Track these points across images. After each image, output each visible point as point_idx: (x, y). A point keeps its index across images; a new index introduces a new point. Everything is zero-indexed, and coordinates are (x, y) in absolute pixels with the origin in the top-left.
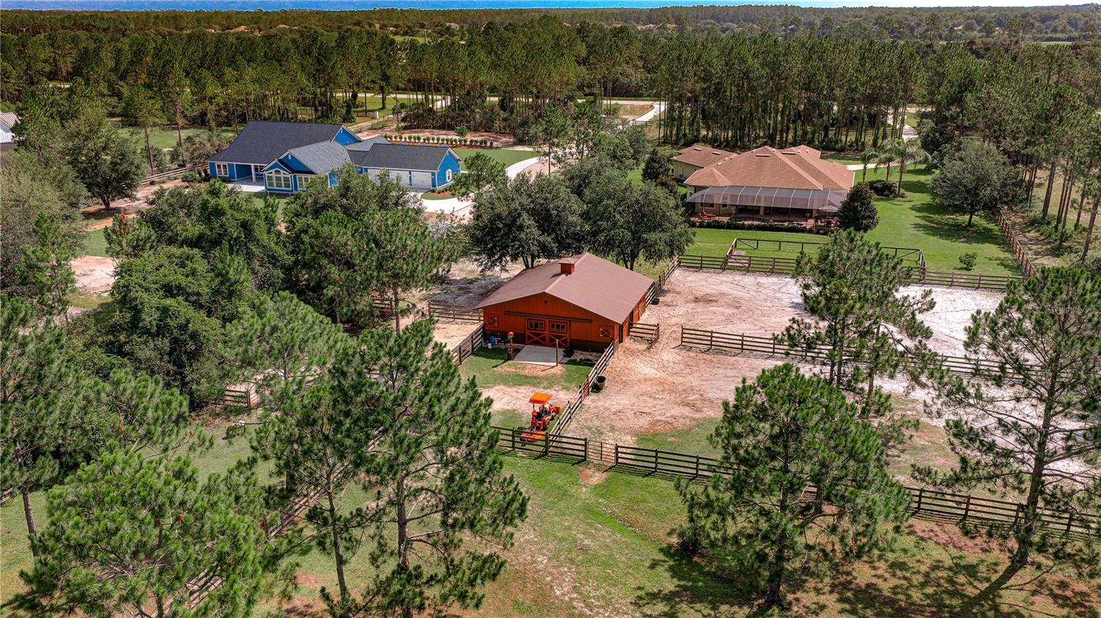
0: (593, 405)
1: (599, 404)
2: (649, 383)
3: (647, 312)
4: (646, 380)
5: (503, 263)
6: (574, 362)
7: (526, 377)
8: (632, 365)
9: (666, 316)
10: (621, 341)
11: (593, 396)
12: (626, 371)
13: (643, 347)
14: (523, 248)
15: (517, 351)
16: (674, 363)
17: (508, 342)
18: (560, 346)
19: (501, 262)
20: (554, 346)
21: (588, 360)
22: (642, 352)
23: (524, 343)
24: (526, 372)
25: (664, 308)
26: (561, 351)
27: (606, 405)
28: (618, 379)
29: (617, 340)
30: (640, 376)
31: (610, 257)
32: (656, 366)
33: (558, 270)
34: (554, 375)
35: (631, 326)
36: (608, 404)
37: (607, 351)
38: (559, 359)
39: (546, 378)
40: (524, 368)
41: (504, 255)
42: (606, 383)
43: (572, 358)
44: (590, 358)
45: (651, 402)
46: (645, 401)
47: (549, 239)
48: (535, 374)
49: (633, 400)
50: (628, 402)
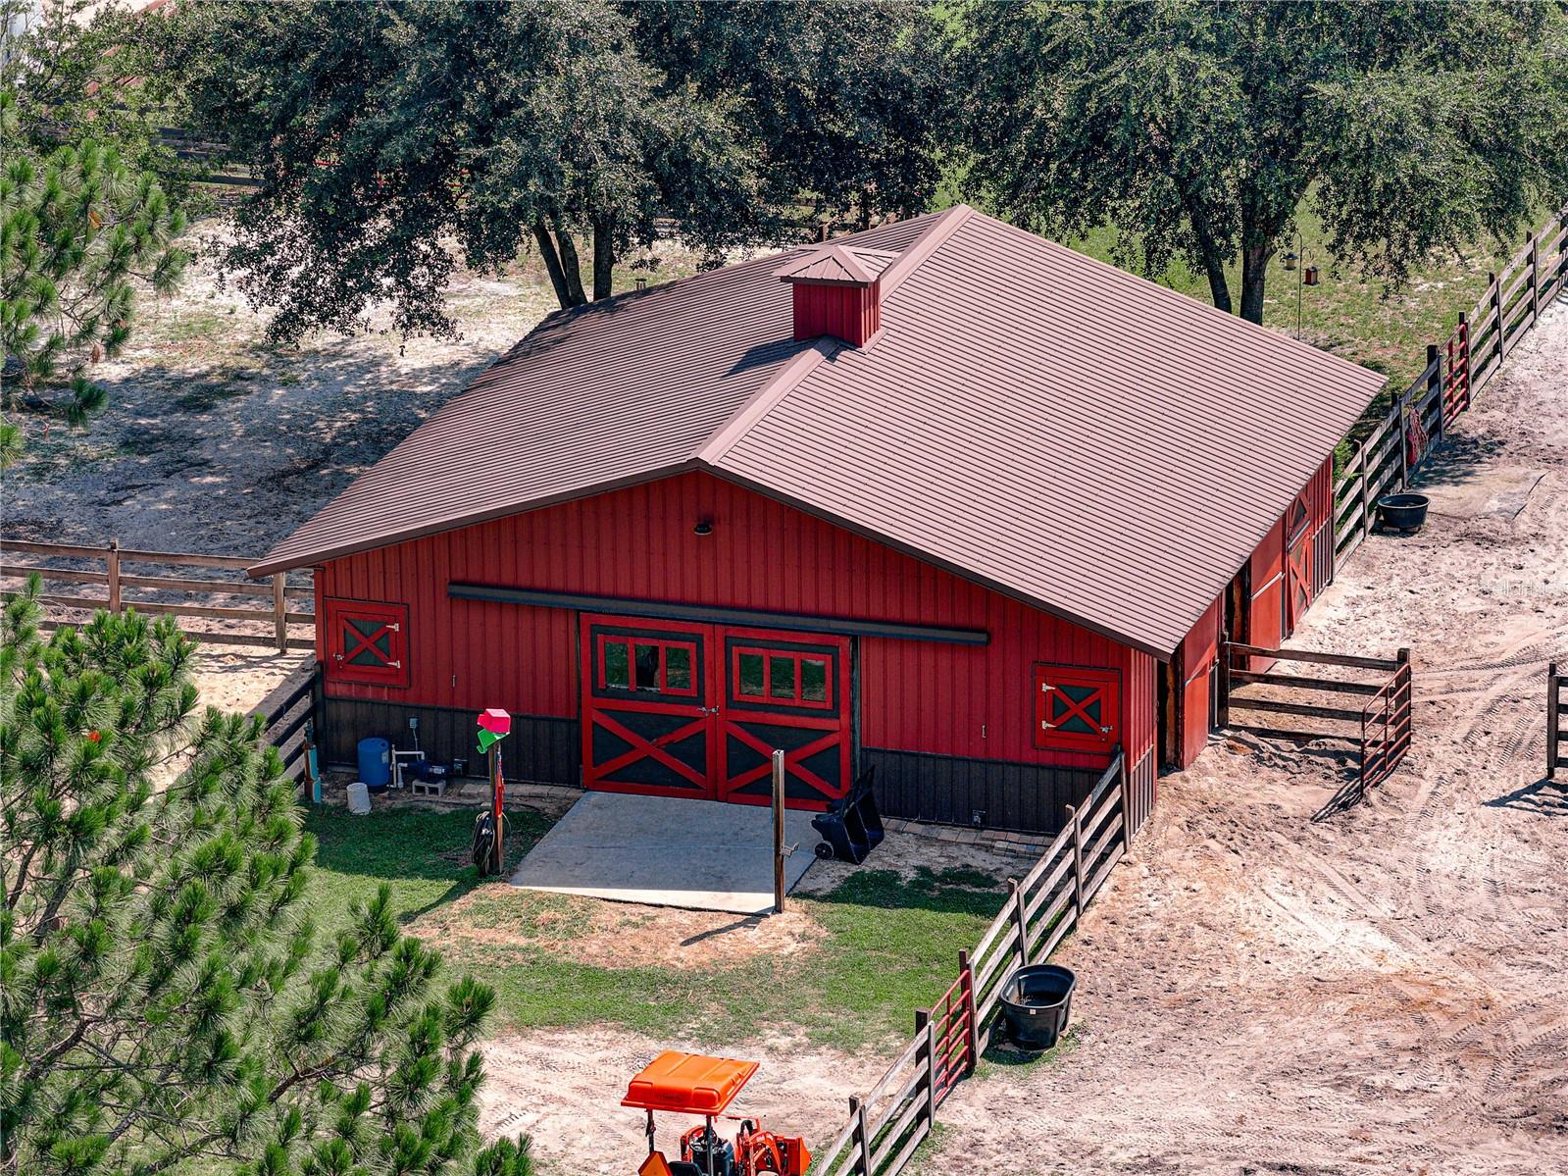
0: (995, 1132)
1: (1035, 1124)
2: (1340, 1006)
3: (1346, 583)
4: (1317, 988)
5: (420, 277)
6: (881, 891)
7: (591, 977)
8: (1237, 901)
9: (1468, 603)
10: (1170, 761)
11: (997, 1084)
12: (1201, 939)
13: (1311, 794)
14: (550, 176)
15: (532, 825)
16: (1495, 888)
17: (477, 768)
18: (798, 796)
19: (402, 271)
20: (757, 792)
21: (968, 875)
22: (1299, 827)
23: (572, 780)
24: (593, 948)
25: (1455, 559)
26: (800, 826)
27: (1078, 1130)
28: (1147, 984)
29: (1144, 755)
30: (1283, 968)
31: (1110, 232)
32: (1383, 908)
33: (779, 318)
34: (760, 969)
35: (1234, 666)
36: (1086, 1121)
37: (1085, 819)
38: (791, 871)
39: (716, 983)
40: (579, 924)
41: (419, 221)
42: (1078, 1009)
43: (871, 865)
44: (980, 861)
45: (1341, 1112)
46: (1305, 1108)
47: (713, 118)
48: (645, 960)
49: (1237, 1098)
50: (1202, 1113)
